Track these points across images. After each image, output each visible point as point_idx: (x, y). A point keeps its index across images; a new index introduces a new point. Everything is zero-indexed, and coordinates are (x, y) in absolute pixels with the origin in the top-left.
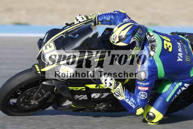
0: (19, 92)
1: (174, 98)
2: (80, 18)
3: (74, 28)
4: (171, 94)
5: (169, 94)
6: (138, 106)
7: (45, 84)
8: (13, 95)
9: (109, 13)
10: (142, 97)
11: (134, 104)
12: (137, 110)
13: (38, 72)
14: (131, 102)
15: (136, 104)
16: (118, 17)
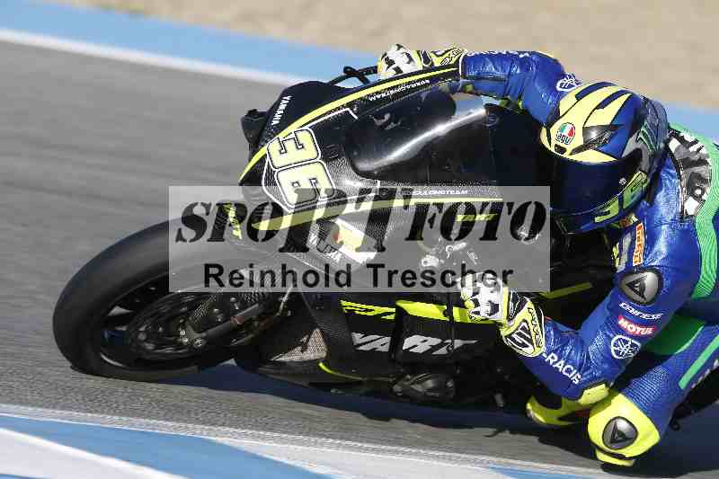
1: (700, 379)
3: (392, 92)
11: (579, 369)
12: (586, 392)
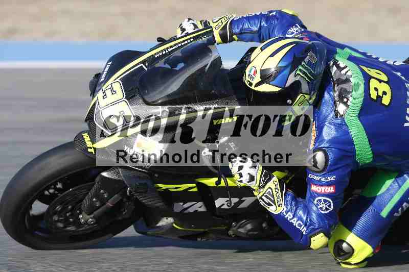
1: (400, 209)
2: (190, 26)
3: (169, 50)
4: (392, 200)
5: (390, 200)
6: (314, 229)
7: (107, 176)
9: (258, 14)
10: (321, 208)
11: (306, 225)
12: (312, 239)
13: (89, 150)
14: (298, 220)
15: (309, 226)
16: (276, 22)
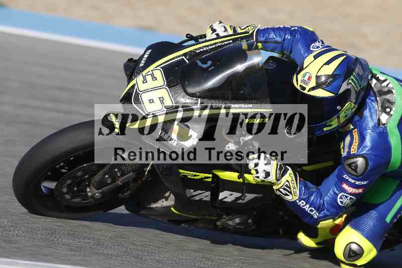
0: (63, 168)
1: (399, 216)
8: (49, 173)
